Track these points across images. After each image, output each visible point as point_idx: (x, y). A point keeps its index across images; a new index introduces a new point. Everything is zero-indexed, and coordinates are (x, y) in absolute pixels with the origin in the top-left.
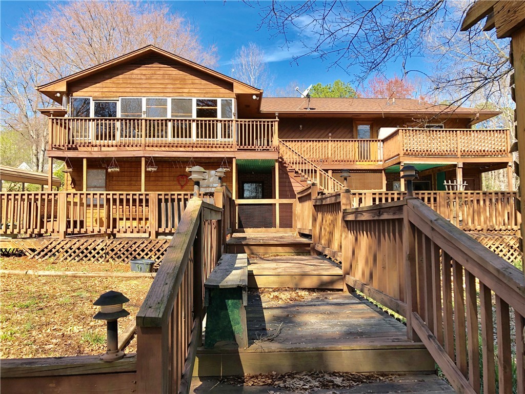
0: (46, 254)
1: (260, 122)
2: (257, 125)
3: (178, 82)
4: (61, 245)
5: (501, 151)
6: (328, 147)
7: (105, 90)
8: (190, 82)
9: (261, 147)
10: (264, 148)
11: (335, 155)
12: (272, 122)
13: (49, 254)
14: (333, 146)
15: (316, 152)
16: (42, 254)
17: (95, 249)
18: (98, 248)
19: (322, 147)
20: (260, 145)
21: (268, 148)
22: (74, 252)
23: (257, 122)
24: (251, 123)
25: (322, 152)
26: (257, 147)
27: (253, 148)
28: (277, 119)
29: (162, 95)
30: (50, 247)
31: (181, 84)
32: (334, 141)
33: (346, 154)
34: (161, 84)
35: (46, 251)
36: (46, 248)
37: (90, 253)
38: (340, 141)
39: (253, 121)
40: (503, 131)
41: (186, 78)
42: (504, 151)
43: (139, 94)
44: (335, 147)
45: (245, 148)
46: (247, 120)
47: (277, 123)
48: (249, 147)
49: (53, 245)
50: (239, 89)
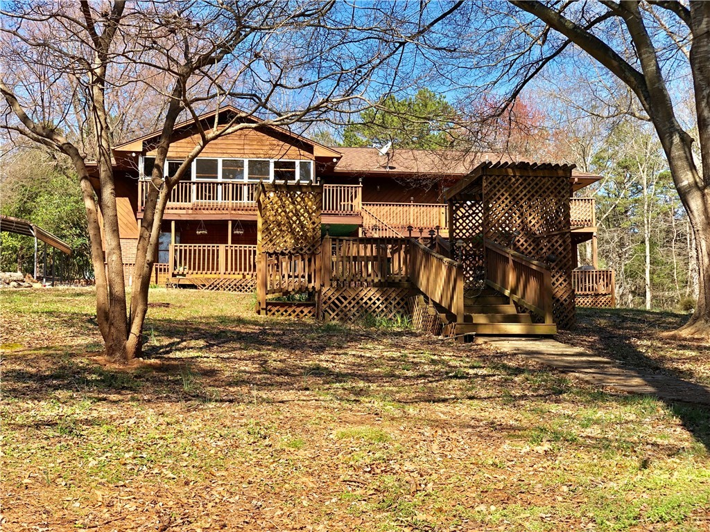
0: (213, 289)
1: (344, 187)
2: (341, 190)
3: (255, 143)
4: (223, 283)
5: (586, 221)
6: (409, 211)
7: (179, 150)
8: (268, 143)
9: (344, 212)
10: (348, 213)
11: (417, 221)
12: (356, 187)
13: (215, 288)
14: (416, 210)
15: (397, 217)
16: (210, 288)
17: (246, 286)
18: (249, 285)
19: (403, 211)
20: (344, 210)
21: (352, 213)
22: (232, 287)
23: (341, 187)
24: (335, 188)
25: (403, 217)
26: (341, 212)
27: (337, 212)
28: (361, 185)
29: (239, 156)
30: (215, 283)
31: (258, 145)
32: (417, 206)
33: (430, 220)
34: (238, 144)
35: (213, 286)
36: (213, 284)
37: (244, 288)
38: (423, 206)
39: (337, 187)
40: (588, 200)
41: (264, 138)
42: (589, 221)
43: (215, 155)
44: (417, 212)
45: (329, 212)
46: (332, 185)
47: (360, 189)
48: (333, 212)
49: (217, 282)
50: (319, 152)
